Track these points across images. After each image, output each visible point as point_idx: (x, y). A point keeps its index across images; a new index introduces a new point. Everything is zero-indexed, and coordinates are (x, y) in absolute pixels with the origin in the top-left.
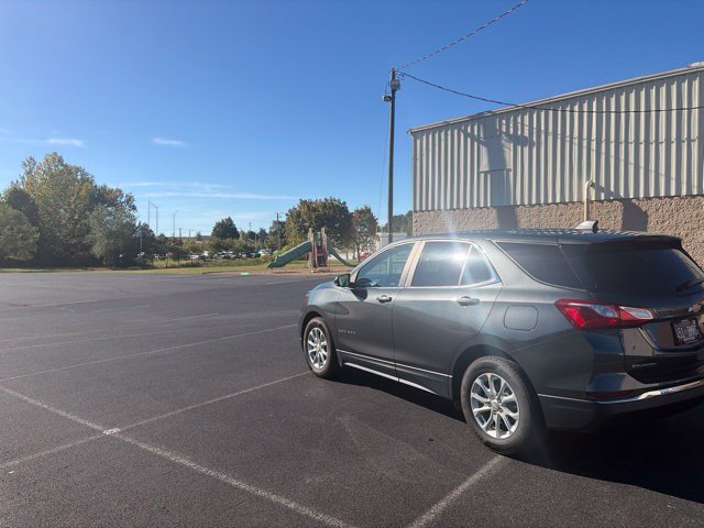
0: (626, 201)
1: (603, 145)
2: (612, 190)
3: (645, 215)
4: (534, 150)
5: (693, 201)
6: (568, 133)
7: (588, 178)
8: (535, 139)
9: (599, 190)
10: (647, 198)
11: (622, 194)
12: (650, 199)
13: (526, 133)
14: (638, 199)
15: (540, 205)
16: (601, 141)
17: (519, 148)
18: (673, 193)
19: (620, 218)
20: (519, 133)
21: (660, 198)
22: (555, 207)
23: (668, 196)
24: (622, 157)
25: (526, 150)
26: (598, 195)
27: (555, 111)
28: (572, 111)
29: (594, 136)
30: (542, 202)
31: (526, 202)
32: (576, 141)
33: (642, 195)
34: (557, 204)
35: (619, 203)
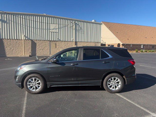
0: (32, 40)
1: (26, 27)
2: (29, 37)
3: (36, 44)
4: (8, 25)
5: (45, 41)
6: (17, 22)
7: (23, 34)
8: (8, 22)
9: (26, 37)
10: (36, 40)
11: (31, 39)
12: (37, 40)
13: (5, 20)
14: (34, 40)
15: (10, 39)
16: (26, 26)
17: (3, 23)
18: (41, 39)
19: (31, 44)
20: (3, 19)
21: (39, 40)
22: (15, 40)
23: (40, 40)
24: (31, 30)
25: (5, 24)
26: (26, 38)
27: (14, 15)
28: (18, 17)
29: (24, 24)
30: (11, 38)
31: (6, 38)
32: (19, 25)
33: (35, 39)
34: (15, 39)
35: (30, 41)
